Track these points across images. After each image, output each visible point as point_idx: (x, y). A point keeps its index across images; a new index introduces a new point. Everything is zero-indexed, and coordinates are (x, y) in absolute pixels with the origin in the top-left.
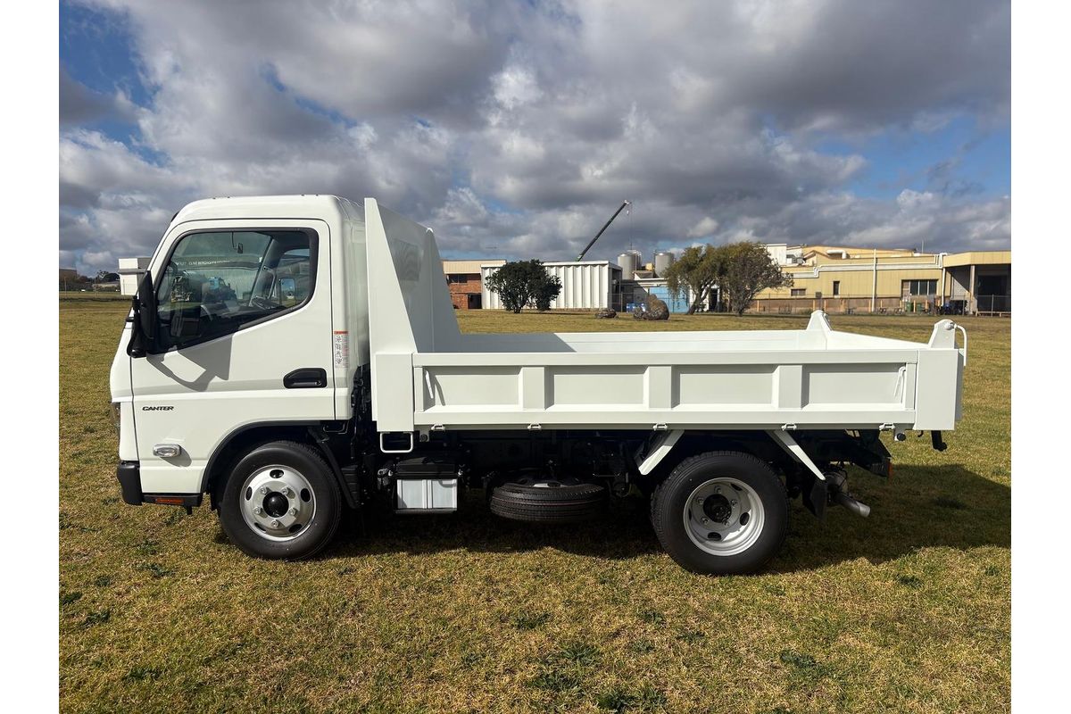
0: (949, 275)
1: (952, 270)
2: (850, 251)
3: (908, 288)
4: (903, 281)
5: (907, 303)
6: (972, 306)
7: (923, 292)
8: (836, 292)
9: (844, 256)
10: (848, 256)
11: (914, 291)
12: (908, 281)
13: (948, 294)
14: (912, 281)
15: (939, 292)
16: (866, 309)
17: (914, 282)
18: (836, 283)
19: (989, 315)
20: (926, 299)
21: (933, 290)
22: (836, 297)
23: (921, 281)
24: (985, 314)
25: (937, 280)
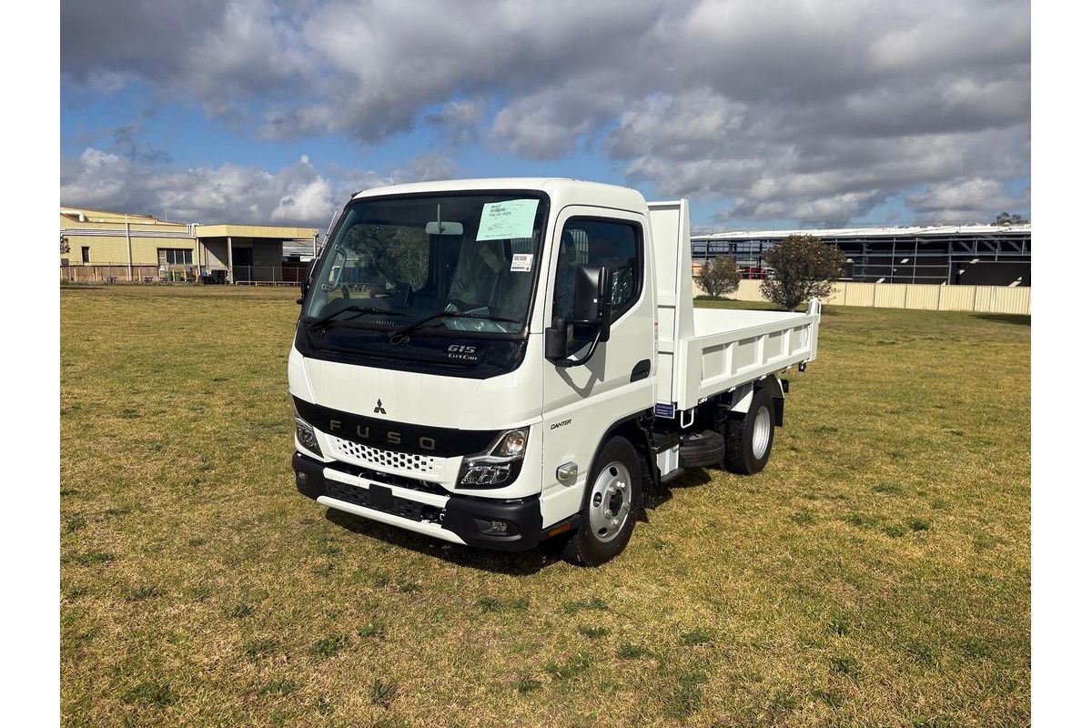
0: (202, 246)
1: (205, 241)
2: (89, 214)
3: (164, 257)
4: (159, 249)
5: (165, 272)
6: (230, 277)
7: (180, 261)
8: (85, 259)
9: (81, 219)
10: (86, 219)
11: (170, 260)
12: (163, 249)
13: (203, 264)
14: (167, 249)
15: (195, 261)
16: (122, 277)
17: (170, 251)
18: (85, 249)
19: (247, 284)
20: (183, 268)
21: (189, 260)
22: (86, 264)
23: (177, 250)
24: (243, 284)
25: (191, 250)
